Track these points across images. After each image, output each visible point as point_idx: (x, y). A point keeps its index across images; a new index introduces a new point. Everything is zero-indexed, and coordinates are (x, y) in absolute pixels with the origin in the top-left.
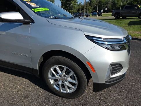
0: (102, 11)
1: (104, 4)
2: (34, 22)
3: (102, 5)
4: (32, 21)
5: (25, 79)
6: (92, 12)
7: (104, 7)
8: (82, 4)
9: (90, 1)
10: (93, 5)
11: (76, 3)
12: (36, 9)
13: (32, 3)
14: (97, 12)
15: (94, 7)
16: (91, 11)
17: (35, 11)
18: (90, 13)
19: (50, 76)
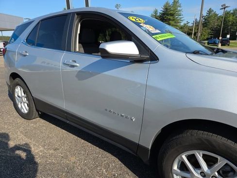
0: (228, 36)
1: (232, 25)
2: (158, 60)
3: (228, 26)
4: (154, 58)
5: (113, 157)
6: (207, 39)
7: (232, 30)
8: (190, 25)
9: (205, 20)
10: (211, 26)
11: (178, 24)
12: (157, 36)
13: (147, 26)
14: (220, 38)
15: (212, 30)
16: (206, 37)
17: (158, 40)
18: (205, 40)
19: (175, 167)
